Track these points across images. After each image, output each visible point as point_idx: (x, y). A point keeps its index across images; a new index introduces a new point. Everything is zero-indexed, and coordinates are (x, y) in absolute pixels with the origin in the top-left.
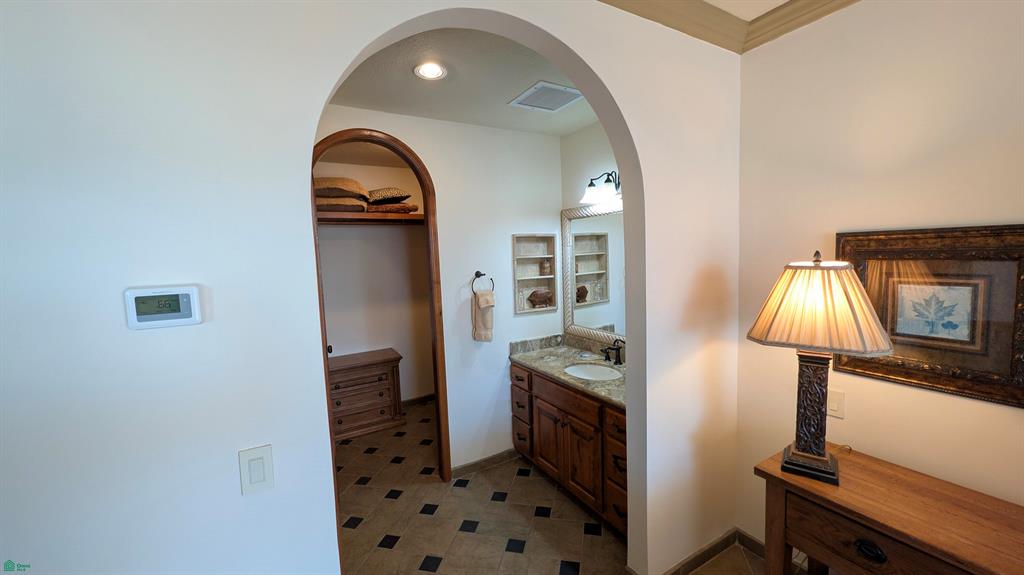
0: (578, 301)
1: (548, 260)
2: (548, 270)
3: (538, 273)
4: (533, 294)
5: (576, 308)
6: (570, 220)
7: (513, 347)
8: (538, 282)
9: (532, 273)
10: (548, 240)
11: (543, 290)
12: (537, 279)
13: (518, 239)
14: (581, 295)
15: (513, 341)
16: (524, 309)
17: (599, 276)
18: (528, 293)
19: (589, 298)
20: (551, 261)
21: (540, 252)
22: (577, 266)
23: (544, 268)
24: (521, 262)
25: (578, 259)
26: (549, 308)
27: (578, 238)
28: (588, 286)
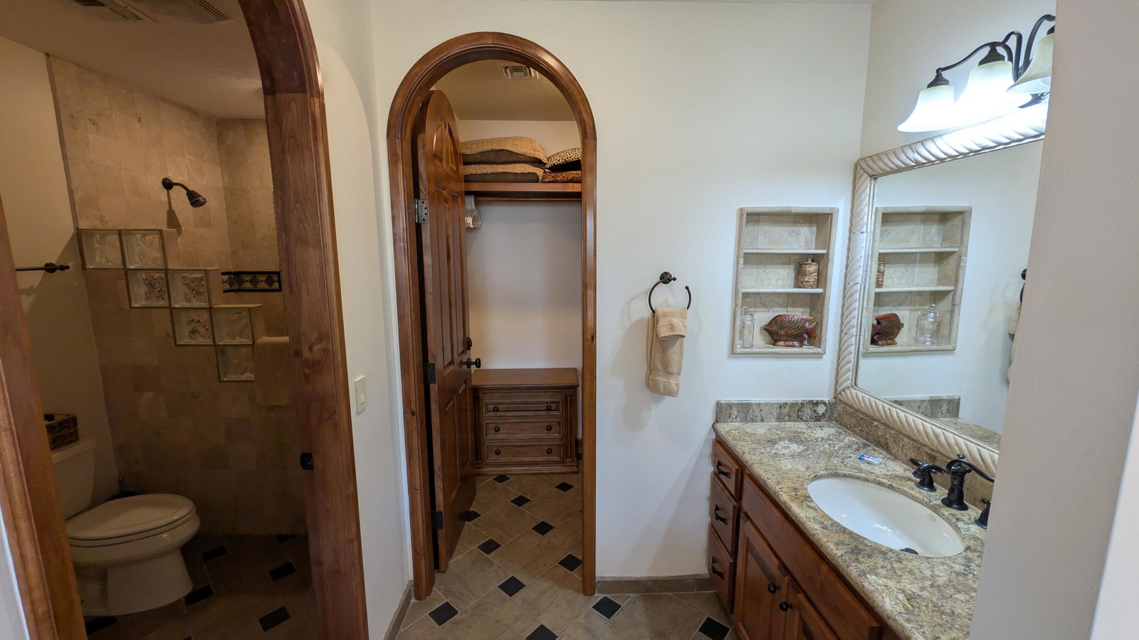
0: (873, 342)
1: (816, 258)
2: (812, 279)
3: (791, 281)
4: (775, 320)
5: (868, 355)
6: (874, 177)
7: (722, 412)
8: (790, 300)
9: (779, 281)
10: (820, 221)
11: (798, 314)
12: (788, 294)
13: (753, 218)
14: (884, 331)
15: (724, 400)
16: (752, 346)
17: (936, 297)
18: (763, 317)
19: (903, 338)
20: (820, 260)
21: (801, 241)
22: (881, 273)
23: (804, 274)
24: (752, 259)
25: (884, 259)
26: (806, 349)
27: (889, 218)
28: (904, 314)
